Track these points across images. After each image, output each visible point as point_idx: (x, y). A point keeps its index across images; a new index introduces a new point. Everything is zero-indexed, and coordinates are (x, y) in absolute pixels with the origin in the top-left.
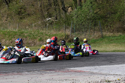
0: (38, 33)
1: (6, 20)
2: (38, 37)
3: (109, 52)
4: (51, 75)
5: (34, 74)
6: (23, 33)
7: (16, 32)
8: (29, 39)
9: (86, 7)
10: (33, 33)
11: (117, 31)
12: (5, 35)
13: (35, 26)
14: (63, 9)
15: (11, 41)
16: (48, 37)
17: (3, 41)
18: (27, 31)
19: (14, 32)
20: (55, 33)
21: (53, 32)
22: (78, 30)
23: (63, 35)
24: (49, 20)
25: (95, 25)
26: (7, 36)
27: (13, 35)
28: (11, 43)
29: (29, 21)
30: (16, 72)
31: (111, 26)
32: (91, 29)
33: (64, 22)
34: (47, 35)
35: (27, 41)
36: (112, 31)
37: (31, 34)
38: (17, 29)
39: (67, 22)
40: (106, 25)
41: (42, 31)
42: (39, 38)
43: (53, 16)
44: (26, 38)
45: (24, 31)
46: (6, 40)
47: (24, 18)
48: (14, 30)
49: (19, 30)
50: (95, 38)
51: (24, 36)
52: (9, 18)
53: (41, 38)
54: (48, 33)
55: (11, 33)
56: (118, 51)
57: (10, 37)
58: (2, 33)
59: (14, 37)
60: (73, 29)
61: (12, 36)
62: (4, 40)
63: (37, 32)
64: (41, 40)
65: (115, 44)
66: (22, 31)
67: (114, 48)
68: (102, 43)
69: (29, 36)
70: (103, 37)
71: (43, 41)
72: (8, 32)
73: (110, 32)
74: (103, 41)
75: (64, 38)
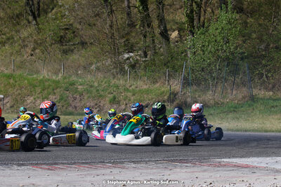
0: (107, 84)
1: (32, 55)
2: (109, 94)
4: (189, 170)
5: (152, 168)
6: (74, 84)
7: (59, 82)
8: (89, 97)
9: (218, 31)
10: (96, 84)
12: (34, 86)
13: (98, 69)
14: (161, 34)
16: (129, 94)
17: (29, 101)
18: (83, 80)
19: (54, 81)
20: (145, 87)
21: (142, 85)
22: (197, 82)
23: (164, 92)
24: (128, 59)
25: (235, 72)
26: (38, 90)
27: (51, 88)
29: (83, 59)
30: (108, 163)
31: (269, 75)
32: (226, 80)
33: (165, 65)
34: (127, 90)
35: (83, 103)
36: (271, 86)
37: (91, 86)
38: (60, 75)
39: (171, 64)
40: (258, 74)
41: (117, 82)
42: (111, 96)
43: (140, 49)
44: (81, 95)
45: (74, 78)
46: (35, 99)
47: (72, 51)
48: (54, 78)
49: (65, 78)
50: (236, 101)
51: (76, 91)
52: (37, 51)
53: (114, 98)
54: (130, 86)
55: (47, 84)
57: (46, 92)
58: (26, 81)
59: (55, 93)
60: (185, 79)
61: (50, 90)
62: (32, 98)
63: (105, 83)
64: (114, 101)
66: (71, 79)
68: (252, 112)
69: (88, 92)
70: (253, 99)
71: (118, 103)
72: (41, 81)
73: (266, 89)
74: (253, 109)
75: (166, 97)
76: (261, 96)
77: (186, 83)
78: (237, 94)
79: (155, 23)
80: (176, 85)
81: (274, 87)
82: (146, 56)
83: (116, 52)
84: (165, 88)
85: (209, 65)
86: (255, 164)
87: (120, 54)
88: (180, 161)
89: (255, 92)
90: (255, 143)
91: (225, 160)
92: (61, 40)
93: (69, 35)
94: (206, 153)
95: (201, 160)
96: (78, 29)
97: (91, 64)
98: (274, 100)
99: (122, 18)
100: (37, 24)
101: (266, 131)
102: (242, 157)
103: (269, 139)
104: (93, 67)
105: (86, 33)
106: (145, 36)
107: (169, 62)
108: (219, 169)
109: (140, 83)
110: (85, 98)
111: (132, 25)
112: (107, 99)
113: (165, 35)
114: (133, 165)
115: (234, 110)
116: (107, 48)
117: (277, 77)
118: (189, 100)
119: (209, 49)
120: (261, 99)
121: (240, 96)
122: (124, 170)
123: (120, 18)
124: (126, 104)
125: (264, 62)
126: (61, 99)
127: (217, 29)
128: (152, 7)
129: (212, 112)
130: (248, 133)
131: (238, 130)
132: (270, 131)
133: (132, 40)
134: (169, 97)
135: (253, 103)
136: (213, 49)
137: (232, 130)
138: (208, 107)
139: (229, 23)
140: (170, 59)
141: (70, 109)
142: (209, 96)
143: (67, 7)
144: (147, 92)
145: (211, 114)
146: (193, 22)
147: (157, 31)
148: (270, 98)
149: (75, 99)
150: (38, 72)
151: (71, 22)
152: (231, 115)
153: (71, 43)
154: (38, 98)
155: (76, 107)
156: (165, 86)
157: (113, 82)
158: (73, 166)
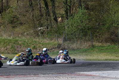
0: (31, 41)
2: (32, 45)
3: (102, 60)
6: (17, 41)
7: (11, 40)
8: (24, 46)
10: (27, 41)
11: (106, 41)
13: (27, 34)
14: (54, 19)
15: (6, 48)
16: (41, 45)
18: (21, 39)
19: (9, 40)
20: (47, 42)
21: (46, 41)
22: (70, 39)
23: (55, 44)
24: (40, 30)
25: (85, 35)
26: (2, 43)
27: (8, 43)
28: (6, 50)
29: (21, 30)
30: (32, 74)
31: (100, 36)
32: (82, 39)
33: (56, 32)
34: (40, 43)
35: (21, 49)
36: (101, 41)
37: (25, 42)
38: (11, 37)
39: (58, 32)
40: (95, 36)
41: (36, 40)
43: (45, 26)
44: (20, 45)
45: (17, 38)
47: (17, 27)
48: (9, 38)
49: (14, 38)
50: (86, 48)
51: (18, 44)
52: (2, 27)
53: (35, 47)
55: (6, 41)
56: (110, 60)
57: (5, 44)
59: (9, 45)
60: (64, 38)
65: (106, 54)
67: (105, 57)
68: (93, 52)
69: (23, 44)
70: (93, 46)
71: (36, 49)
72: (4, 40)
73: (99, 42)
74: (93, 51)
75: (56, 46)
76: (96, 45)
77: (65, 40)
78: (87, 45)
79: (52, 14)
80: (61, 41)
81: (102, 41)
82: (48, 29)
83: (35, 27)
84: (56, 42)
85: (75, 32)
86: (94, 74)
87: (37, 28)
88: (63, 73)
89: (94, 43)
90: (94, 66)
91: (81, 73)
92: (12, 22)
93: (15, 20)
94: (73, 70)
95: (71, 73)
96: (19, 17)
97: (25, 32)
98: (102, 47)
99: (37, 13)
100: (2, 15)
101: (99, 60)
102: (89, 71)
103: (100, 64)
104: (25, 33)
105: (22, 19)
106: (47, 20)
107: (57, 31)
108: (79, 76)
109: (45, 40)
110: (22, 47)
111: (42, 15)
112: (31, 47)
113: (56, 19)
114: (43, 75)
115: (85, 51)
116: (31, 25)
117: (103, 37)
118: (66, 47)
119: (74, 25)
120: (97, 46)
121: (88, 45)
122: (39, 78)
123: (37, 12)
124: (40, 49)
125: (98, 31)
126: (12, 47)
127: (78, 17)
128: (50, 8)
129: (76, 52)
130: (91, 61)
131: (87, 60)
132: (101, 60)
133: (42, 22)
134: (58, 46)
135: (93, 48)
136: (76, 25)
137: (84, 60)
138: (74, 50)
139: (83, 14)
140: (58, 30)
141: (16, 51)
142: (74, 46)
143: (14, 8)
144: (48, 44)
145: (76, 53)
146: (67, 14)
147: (52, 18)
148: (101, 46)
149: (18, 47)
150: (2, 36)
151: (16, 14)
152: (84, 54)
153: (16, 23)
154: (2, 47)
155: (18, 51)
156: (56, 41)
157: (34, 40)
158: (17, 76)
